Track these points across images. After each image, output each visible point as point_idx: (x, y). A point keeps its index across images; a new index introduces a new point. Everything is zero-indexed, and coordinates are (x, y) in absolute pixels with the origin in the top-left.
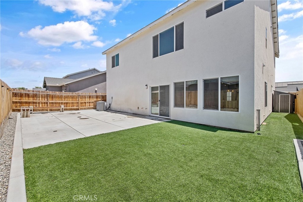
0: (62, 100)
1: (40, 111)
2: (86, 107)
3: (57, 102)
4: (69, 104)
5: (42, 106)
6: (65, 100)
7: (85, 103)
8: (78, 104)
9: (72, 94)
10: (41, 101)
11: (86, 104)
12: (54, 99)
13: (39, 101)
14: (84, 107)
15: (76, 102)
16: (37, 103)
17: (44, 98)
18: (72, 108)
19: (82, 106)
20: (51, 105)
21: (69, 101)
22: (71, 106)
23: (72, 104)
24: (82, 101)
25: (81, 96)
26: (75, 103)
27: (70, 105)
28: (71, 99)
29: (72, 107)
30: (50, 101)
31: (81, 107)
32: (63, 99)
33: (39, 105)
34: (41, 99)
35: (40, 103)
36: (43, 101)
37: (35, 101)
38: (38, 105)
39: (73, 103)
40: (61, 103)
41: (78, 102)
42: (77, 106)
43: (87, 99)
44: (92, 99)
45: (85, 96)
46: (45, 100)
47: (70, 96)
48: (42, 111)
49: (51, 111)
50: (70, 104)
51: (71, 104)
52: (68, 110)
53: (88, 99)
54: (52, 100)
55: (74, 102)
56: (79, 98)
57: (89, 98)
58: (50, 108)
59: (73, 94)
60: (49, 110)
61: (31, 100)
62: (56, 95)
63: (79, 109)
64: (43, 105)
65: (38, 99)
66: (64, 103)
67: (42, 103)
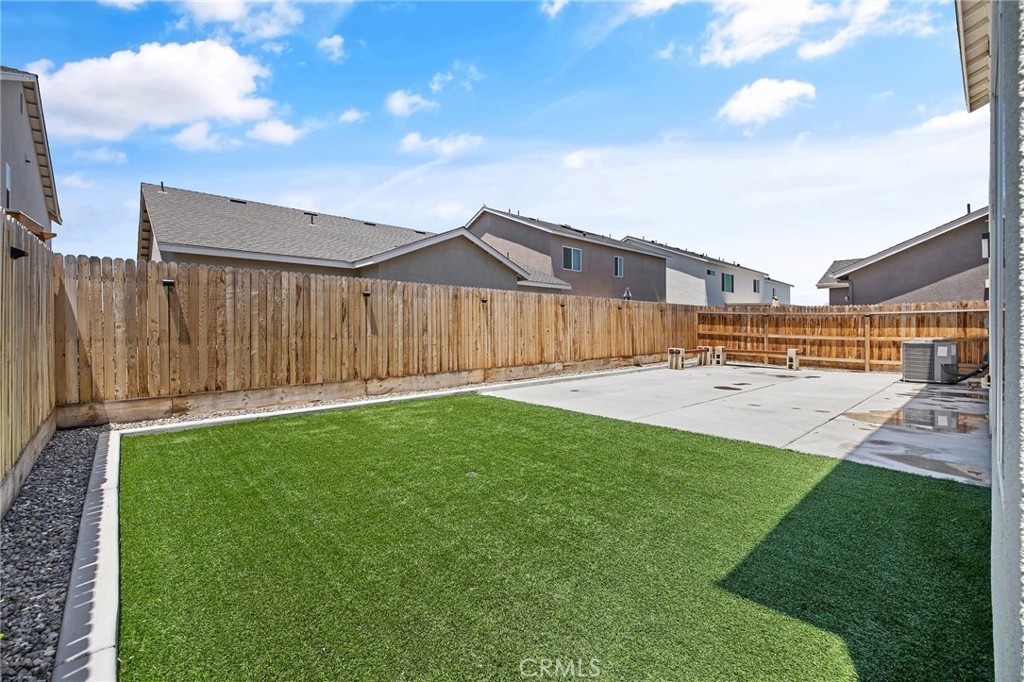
0: (805, 333)
1: (746, 360)
2: (897, 363)
3: (790, 340)
4: (828, 348)
5: (752, 346)
6: (813, 334)
7: (896, 345)
8: (861, 349)
9: (839, 310)
10: (749, 333)
11: (899, 352)
12: (782, 329)
13: (744, 334)
14: (889, 362)
15: (856, 339)
16: (742, 339)
17: (757, 326)
18: (838, 360)
19: (880, 358)
20: (774, 346)
21: (830, 335)
22: (834, 354)
23: (840, 349)
24: (879, 336)
25: (877, 318)
26: (851, 344)
27: (830, 351)
28: (834, 331)
29: (837, 356)
30: (771, 336)
31: (875, 362)
32: (808, 330)
33: (746, 345)
34: (749, 328)
35: (749, 339)
36: (755, 334)
37: (737, 334)
38: (742, 344)
39: (842, 344)
40: (801, 342)
41: (864, 342)
42: (859, 357)
43: (903, 330)
44: (932, 330)
45: (892, 317)
46: (758, 331)
47: (831, 318)
48: (751, 361)
49: (774, 363)
50: (830, 346)
51: (834, 348)
52: (824, 366)
53: (913, 330)
54: (777, 333)
55: (845, 338)
56: (867, 326)
57: (918, 326)
58: (771, 355)
59: (844, 310)
60: (766, 360)
61: (730, 330)
62: (787, 317)
63: (867, 368)
64: (755, 344)
65: (744, 328)
66: (813, 343)
67: (752, 341)
